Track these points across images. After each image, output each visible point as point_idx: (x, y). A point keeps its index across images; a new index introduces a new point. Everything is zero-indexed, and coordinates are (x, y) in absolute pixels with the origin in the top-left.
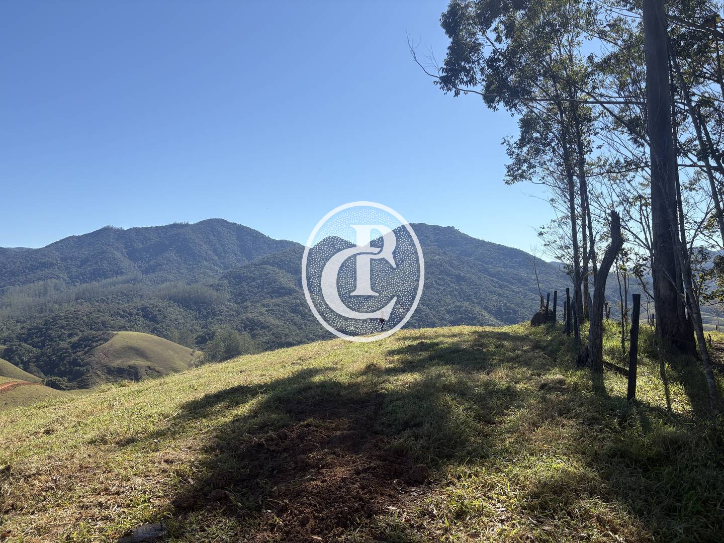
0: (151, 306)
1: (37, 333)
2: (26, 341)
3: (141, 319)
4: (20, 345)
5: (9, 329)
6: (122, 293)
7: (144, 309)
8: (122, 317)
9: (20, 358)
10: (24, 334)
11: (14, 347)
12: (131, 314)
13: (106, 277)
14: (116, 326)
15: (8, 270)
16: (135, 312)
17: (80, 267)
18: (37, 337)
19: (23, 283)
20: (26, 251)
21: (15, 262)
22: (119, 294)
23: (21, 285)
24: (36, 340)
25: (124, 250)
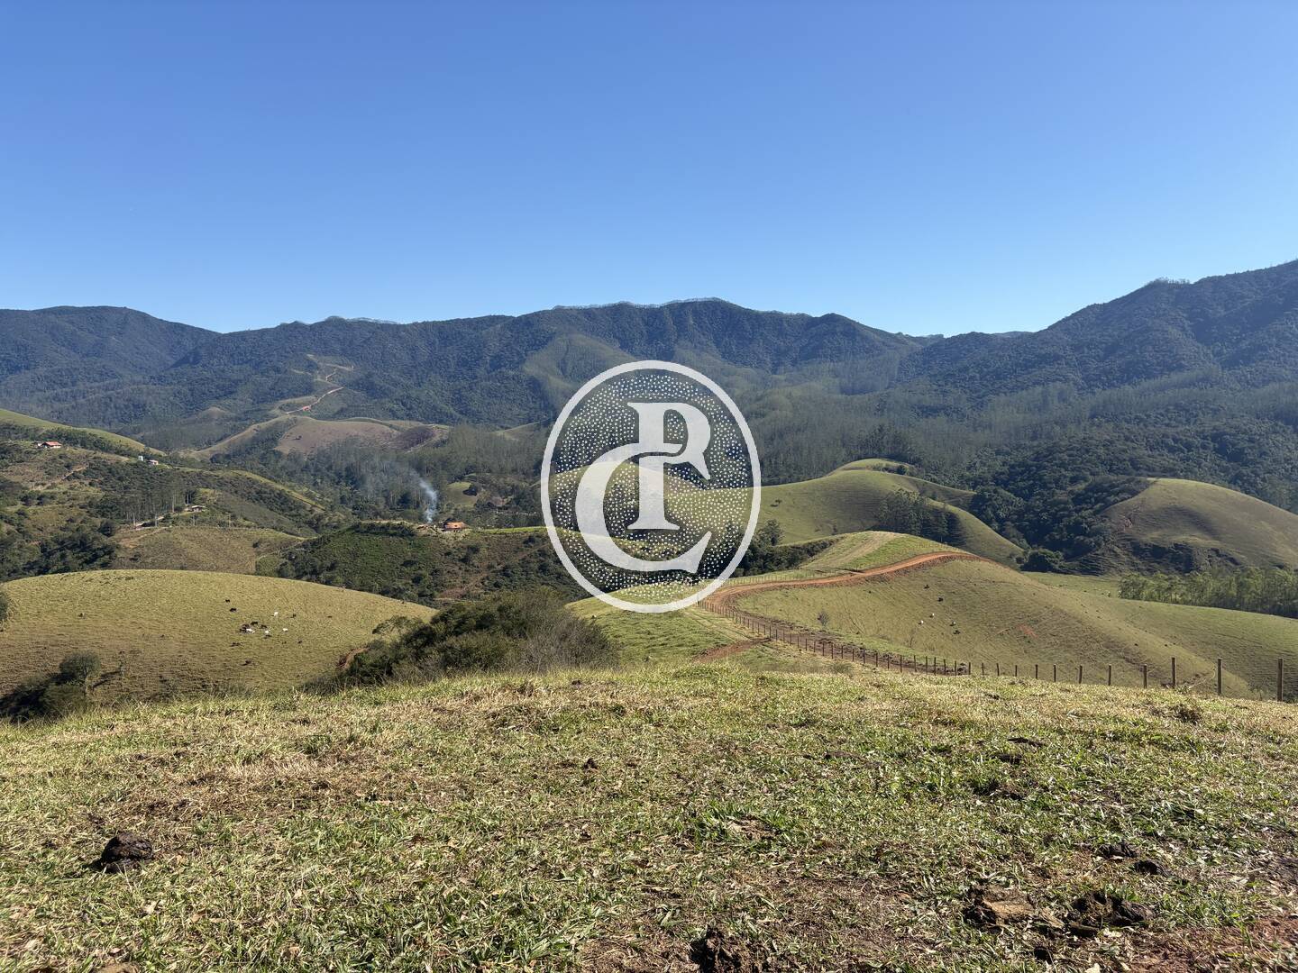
0: (1233, 431)
1: (1022, 473)
2: (1005, 485)
3: (1211, 455)
4: (995, 492)
5: (985, 465)
6: (1177, 406)
7: (1217, 437)
8: (1172, 450)
9: (994, 513)
10: (1003, 473)
11: (987, 494)
12: (1189, 447)
13: (1149, 377)
14: (1157, 469)
15: (991, 369)
16: (1198, 441)
17: (1102, 361)
18: (1022, 480)
19: (1012, 390)
20: (1019, 338)
21: (1000, 356)
22: (1171, 408)
23: (1008, 394)
24: (1021, 484)
25: (1187, 323)
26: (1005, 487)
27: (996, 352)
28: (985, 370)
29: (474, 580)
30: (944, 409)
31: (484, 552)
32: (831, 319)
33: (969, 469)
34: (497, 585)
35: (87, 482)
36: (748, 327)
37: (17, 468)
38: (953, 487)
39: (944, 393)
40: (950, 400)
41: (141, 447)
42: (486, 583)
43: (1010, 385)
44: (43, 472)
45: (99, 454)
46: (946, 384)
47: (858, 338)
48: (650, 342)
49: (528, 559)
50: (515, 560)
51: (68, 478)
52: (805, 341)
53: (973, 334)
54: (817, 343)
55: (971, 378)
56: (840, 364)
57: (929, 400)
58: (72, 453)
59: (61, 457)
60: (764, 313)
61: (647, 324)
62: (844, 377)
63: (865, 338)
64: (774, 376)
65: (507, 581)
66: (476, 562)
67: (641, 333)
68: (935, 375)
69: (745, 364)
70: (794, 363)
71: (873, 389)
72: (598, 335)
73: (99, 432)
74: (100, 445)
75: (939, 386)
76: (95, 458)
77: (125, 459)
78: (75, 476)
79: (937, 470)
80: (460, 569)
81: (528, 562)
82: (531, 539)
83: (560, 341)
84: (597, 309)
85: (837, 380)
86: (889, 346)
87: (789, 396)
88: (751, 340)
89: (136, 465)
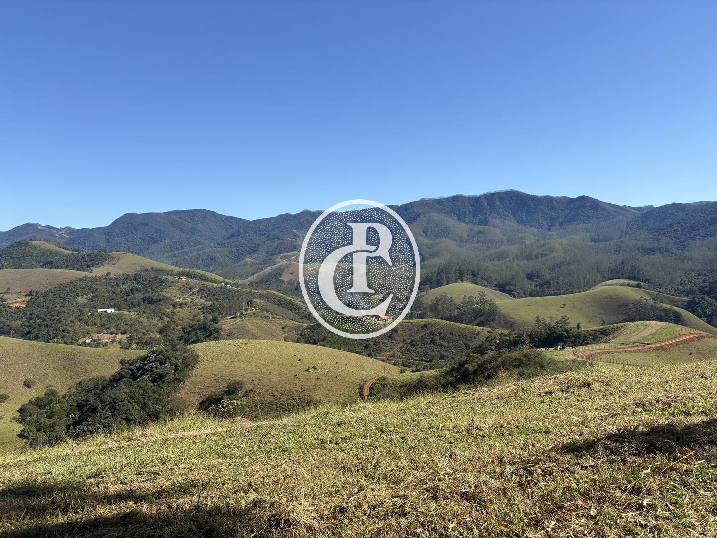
2: (708, 294)
4: (702, 298)
5: (691, 282)
9: (702, 311)
10: (705, 287)
11: (697, 300)
15: (688, 225)
19: (703, 237)
21: (694, 217)
23: (701, 239)
26: (708, 296)
27: (691, 214)
28: (684, 225)
29: (396, 348)
30: (660, 250)
31: (400, 332)
32: (582, 199)
33: (681, 285)
34: (408, 350)
35: (199, 297)
36: (532, 205)
37: (167, 290)
38: (674, 295)
39: (658, 240)
40: (662, 244)
41: (221, 279)
42: (403, 349)
43: (703, 234)
44: (179, 292)
45: (203, 283)
46: (659, 235)
47: (599, 209)
48: (474, 215)
49: (424, 337)
50: (418, 337)
51: (191, 295)
52: (567, 212)
53: (674, 204)
54: (575, 213)
55: (676, 230)
56: (589, 224)
57: (648, 244)
58: (192, 283)
59: (187, 285)
60: (541, 197)
61: (472, 206)
62: (592, 232)
63: (604, 209)
64: (549, 232)
65: (413, 349)
66: (397, 338)
67: (469, 211)
68: (651, 230)
69: (531, 226)
70: (561, 225)
71: (611, 239)
72: (445, 213)
73: (201, 272)
74: (202, 278)
75: (654, 236)
76: (202, 285)
77: (215, 285)
78: (194, 294)
79: (660, 286)
80: (389, 341)
81: (424, 338)
82: (425, 326)
83: (424, 218)
84: (444, 199)
85: (588, 234)
86: (619, 213)
87: (561, 244)
88: (534, 213)
89: (221, 288)
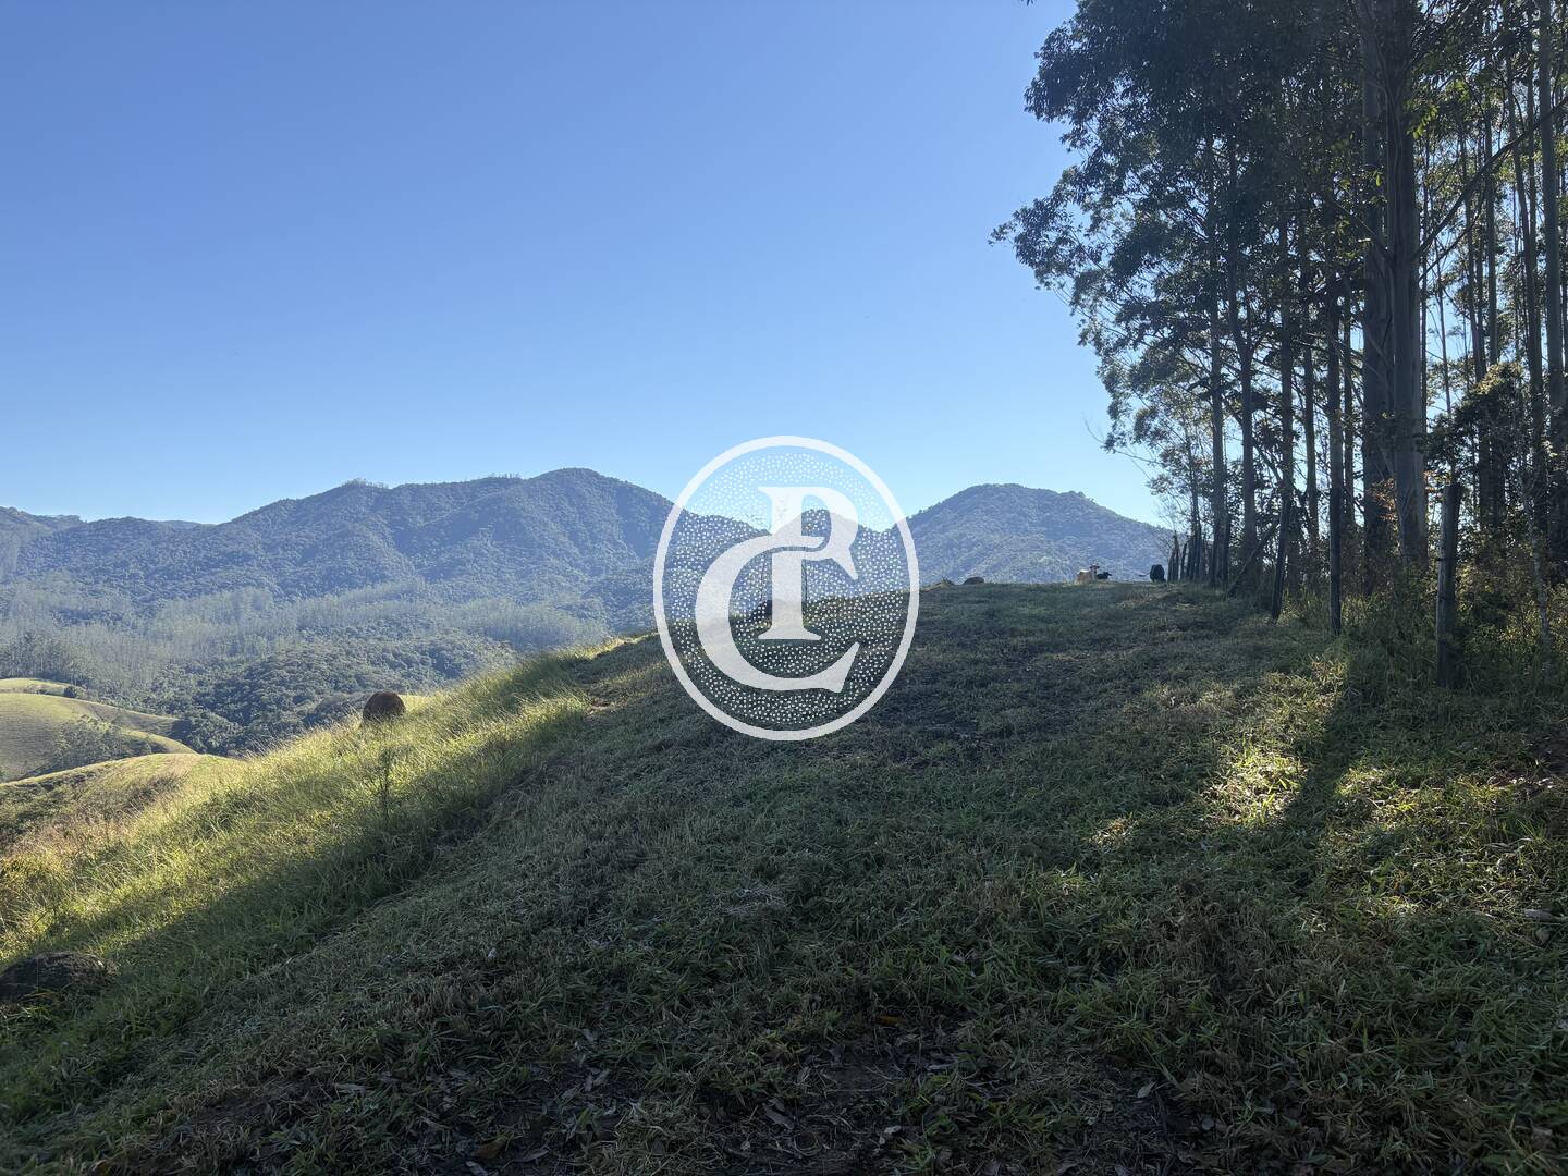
0: (450, 647)
2: (212, 707)
3: (431, 672)
4: (204, 716)
6: (387, 618)
7: (435, 652)
8: (393, 666)
9: (204, 742)
12: (409, 662)
13: (352, 586)
16: (417, 657)
17: (299, 564)
18: (233, 702)
19: (192, 594)
20: (194, 530)
22: (382, 621)
24: (232, 706)
25: (388, 530)
26: (213, 711)
40: (106, 603)
46: (96, 582)
53: (128, 520)
75: (87, 584)
